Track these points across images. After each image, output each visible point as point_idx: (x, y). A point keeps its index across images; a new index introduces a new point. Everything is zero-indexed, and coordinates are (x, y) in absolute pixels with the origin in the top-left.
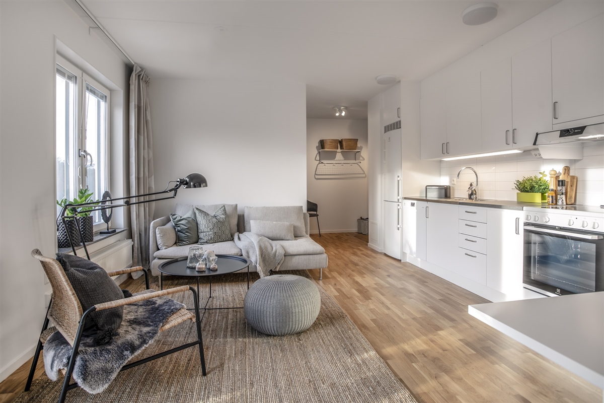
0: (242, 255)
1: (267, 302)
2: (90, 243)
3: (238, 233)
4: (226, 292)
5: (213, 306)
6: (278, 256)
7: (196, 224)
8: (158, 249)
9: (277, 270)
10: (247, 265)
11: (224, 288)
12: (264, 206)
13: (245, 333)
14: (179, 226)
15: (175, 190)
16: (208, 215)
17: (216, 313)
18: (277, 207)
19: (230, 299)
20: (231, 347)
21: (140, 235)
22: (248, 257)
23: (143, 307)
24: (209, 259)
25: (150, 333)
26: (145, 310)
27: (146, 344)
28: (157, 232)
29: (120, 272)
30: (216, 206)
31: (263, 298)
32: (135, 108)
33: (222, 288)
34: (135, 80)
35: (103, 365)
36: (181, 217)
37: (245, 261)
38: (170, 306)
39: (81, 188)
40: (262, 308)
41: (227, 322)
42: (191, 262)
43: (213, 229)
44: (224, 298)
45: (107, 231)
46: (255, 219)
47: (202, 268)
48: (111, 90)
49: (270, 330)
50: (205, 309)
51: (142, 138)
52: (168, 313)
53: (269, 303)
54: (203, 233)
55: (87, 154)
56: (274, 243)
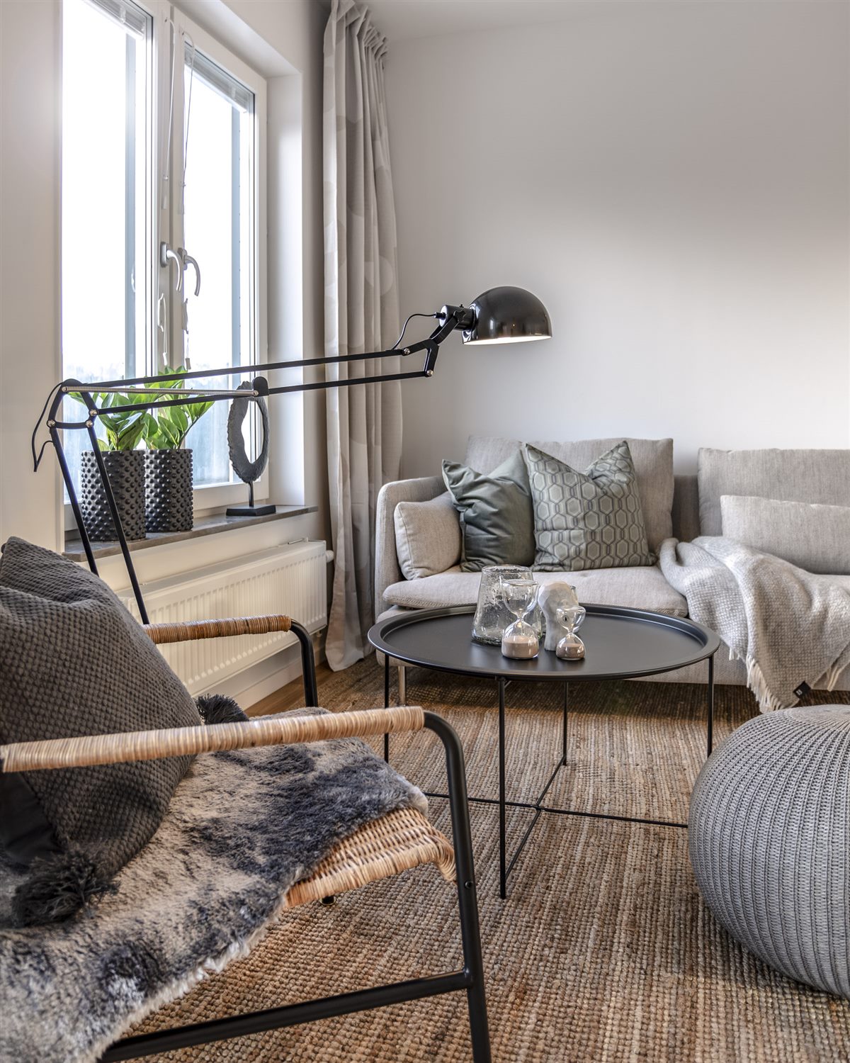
0: (688, 617)
1: (802, 829)
2: (179, 534)
3: (675, 540)
4: (623, 749)
5: (569, 800)
6: (836, 630)
7: (525, 502)
8: (402, 578)
9: (830, 688)
10: (707, 650)
11: (616, 734)
12: (772, 447)
13: (692, 948)
14: (470, 506)
15: (433, 344)
16: (568, 469)
17: (578, 831)
18: (822, 453)
19: (639, 780)
20: (626, 1009)
21: (355, 530)
22: (713, 625)
23: (263, 774)
24: (552, 613)
25: (242, 903)
26: (264, 790)
27: (218, 955)
28: (398, 521)
29: (206, 626)
30: (597, 446)
31: (777, 809)
32: (338, 129)
33: (611, 736)
34: (338, 40)
35: (19, 1025)
36: (477, 475)
37: (698, 636)
38: (360, 788)
39: (166, 363)
40: (775, 852)
41: (618, 878)
42: (487, 622)
43: (584, 518)
44: (612, 773)
45: (248, 507)
46: (738, 492)
47: (526, 646)
48: (271, 78)
49: (812, 964)
50: (539, 809)
51: (360, 221)
52: (341, 818)
53: (810, 834)
54: (548, 534)
55: (185, 259)
56: (816, 582)
